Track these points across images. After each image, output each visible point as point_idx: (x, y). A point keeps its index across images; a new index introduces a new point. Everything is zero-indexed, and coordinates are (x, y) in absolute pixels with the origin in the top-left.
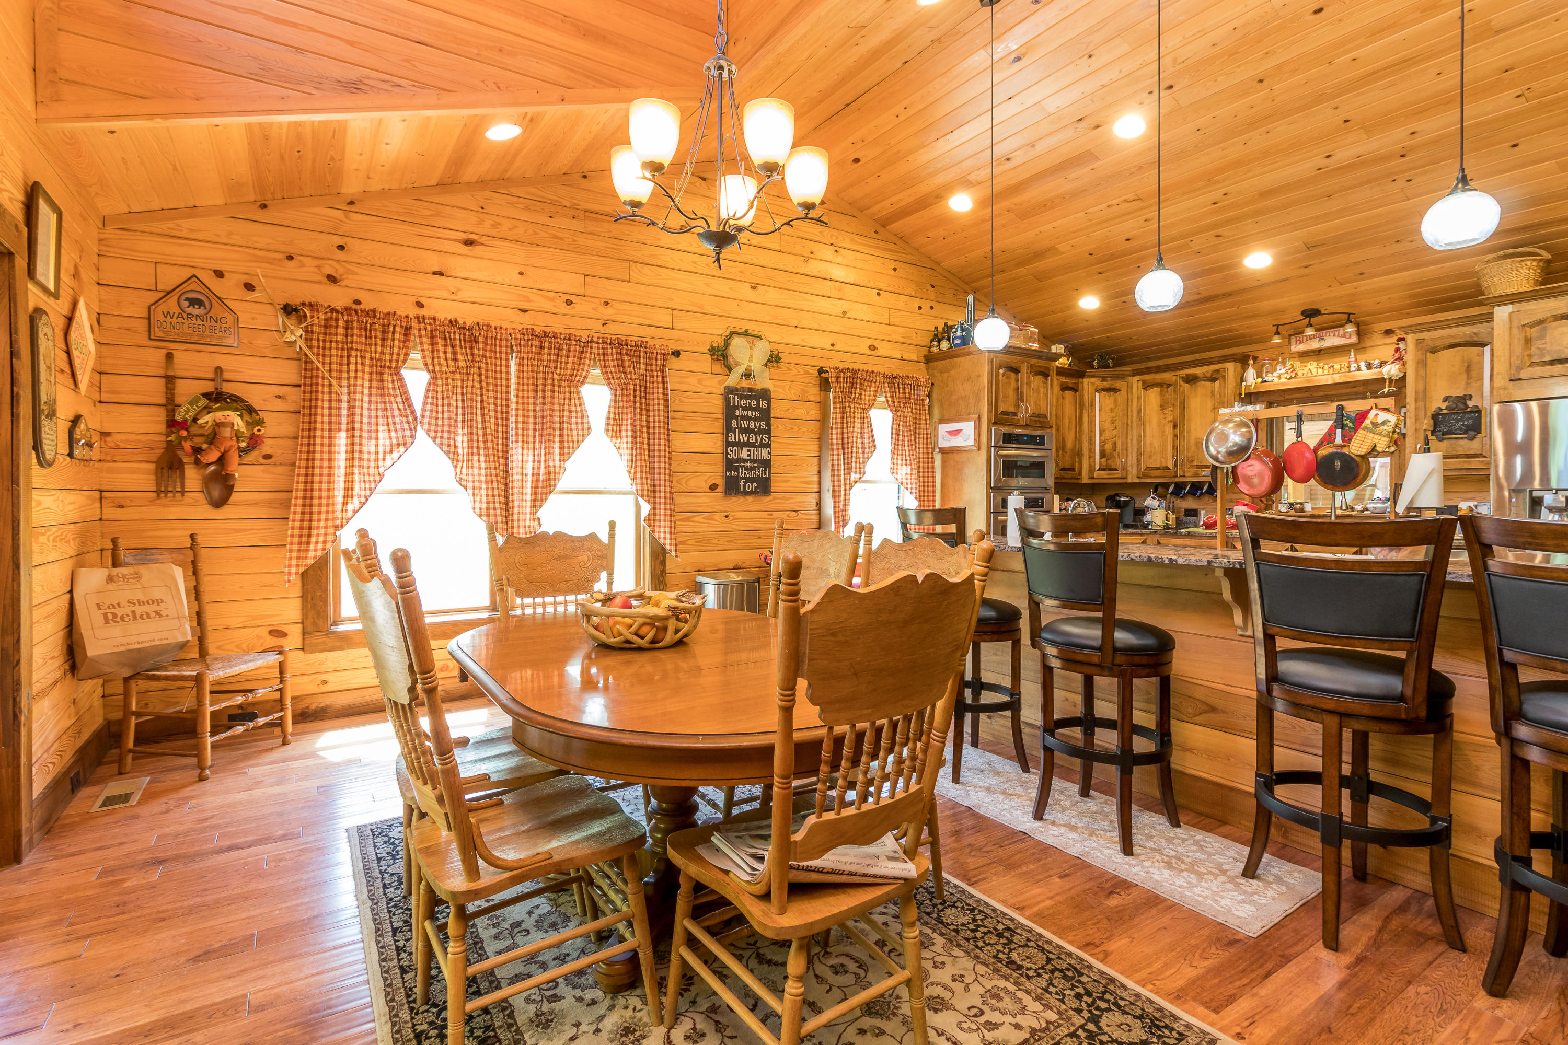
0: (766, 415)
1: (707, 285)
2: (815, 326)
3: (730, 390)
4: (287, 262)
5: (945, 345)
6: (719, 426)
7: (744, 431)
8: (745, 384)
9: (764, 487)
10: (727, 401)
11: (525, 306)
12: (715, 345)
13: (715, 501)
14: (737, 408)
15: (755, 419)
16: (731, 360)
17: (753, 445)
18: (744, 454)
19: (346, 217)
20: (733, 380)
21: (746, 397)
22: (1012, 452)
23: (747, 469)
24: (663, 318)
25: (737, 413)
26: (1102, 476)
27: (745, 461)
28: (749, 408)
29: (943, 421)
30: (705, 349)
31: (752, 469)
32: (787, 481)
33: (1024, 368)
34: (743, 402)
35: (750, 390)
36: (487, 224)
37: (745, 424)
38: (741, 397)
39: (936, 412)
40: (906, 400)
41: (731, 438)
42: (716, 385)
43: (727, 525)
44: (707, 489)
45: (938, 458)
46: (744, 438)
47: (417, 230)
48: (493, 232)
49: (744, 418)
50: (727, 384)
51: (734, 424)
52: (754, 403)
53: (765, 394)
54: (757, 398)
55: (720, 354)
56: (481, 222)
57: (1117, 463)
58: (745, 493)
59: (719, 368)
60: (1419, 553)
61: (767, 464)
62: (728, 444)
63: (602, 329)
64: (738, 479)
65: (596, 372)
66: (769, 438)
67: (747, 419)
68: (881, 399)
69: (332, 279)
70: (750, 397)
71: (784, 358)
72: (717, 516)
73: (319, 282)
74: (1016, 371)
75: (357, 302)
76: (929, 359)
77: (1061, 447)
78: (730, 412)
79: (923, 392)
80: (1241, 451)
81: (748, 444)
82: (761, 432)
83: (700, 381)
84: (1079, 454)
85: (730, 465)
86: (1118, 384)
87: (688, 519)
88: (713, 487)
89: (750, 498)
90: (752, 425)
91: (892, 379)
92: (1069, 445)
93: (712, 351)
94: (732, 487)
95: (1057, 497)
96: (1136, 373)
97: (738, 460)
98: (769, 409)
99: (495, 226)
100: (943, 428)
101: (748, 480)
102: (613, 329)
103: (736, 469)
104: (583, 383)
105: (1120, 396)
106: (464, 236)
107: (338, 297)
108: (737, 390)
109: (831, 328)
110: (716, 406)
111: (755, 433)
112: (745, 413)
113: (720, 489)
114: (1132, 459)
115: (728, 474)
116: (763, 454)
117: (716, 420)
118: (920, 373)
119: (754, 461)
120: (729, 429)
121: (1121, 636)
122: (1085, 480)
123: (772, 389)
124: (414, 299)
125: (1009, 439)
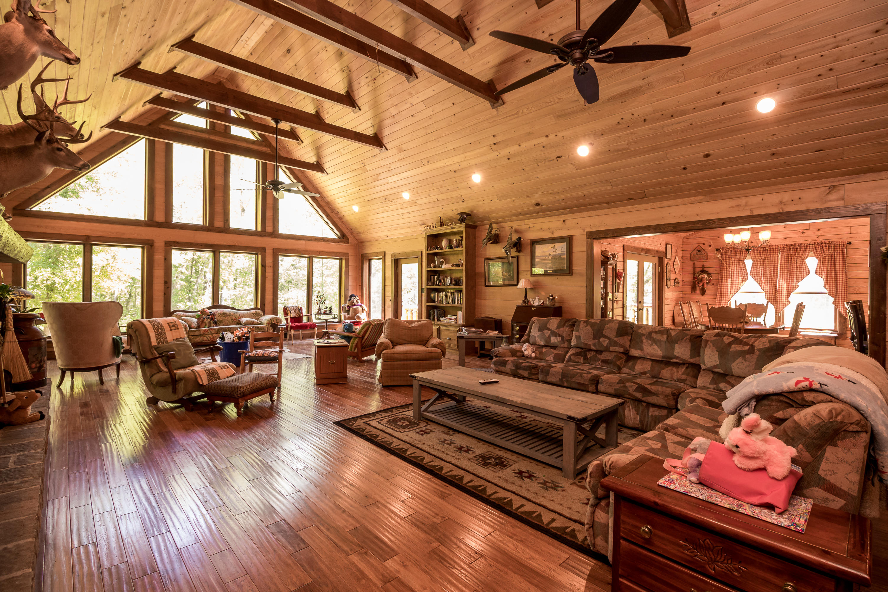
4: (718, 238)
11: (785, 236)
24: (846, 230)
63: (817, 239)
65: (811, 254)
102: (822, 238)
104: (806, 257)
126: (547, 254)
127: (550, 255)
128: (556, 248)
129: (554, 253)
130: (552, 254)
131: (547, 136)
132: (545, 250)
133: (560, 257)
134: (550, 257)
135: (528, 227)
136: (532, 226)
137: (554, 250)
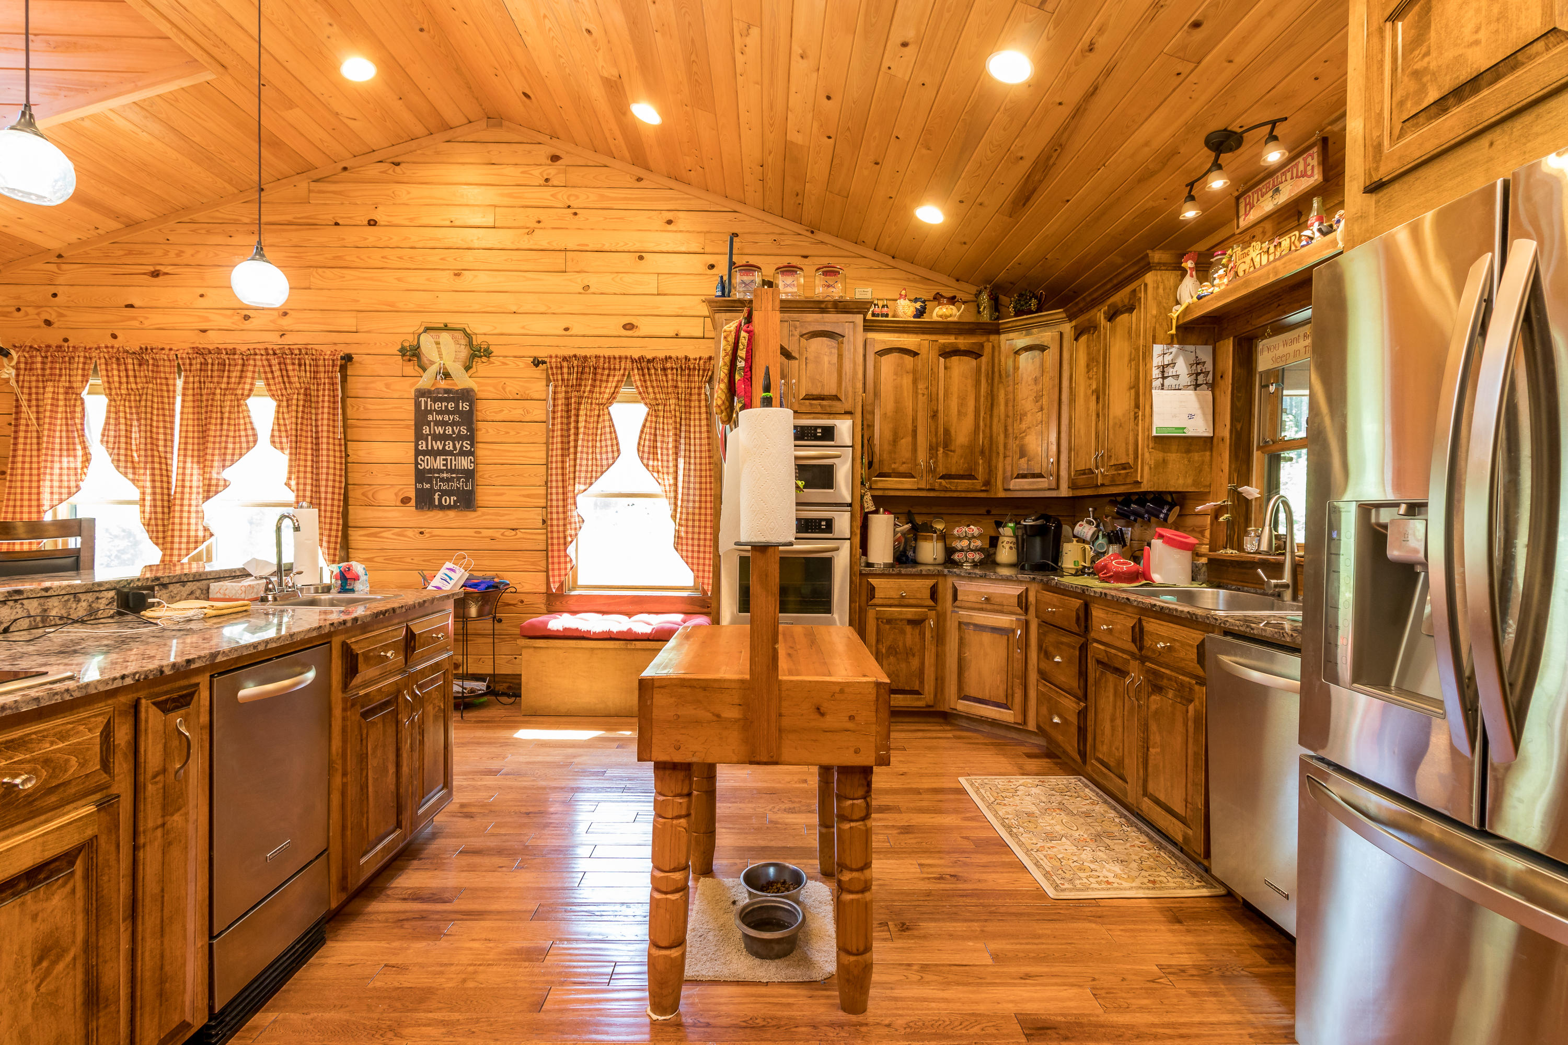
0: (468, 419)
1: (399, 279)
2: (543, 309)
3: (421, 393)
4: (16, 314)
6: (411, 434)
7: (436, 437)
8: (443, 384)
9: (466, 501)
10: (417, 405)
11: (204, 326)
12: (406, 344)
13: (410, 516)
14: (431, 412)
15: (454, 424)
16: (424, 360)
17: (450, 453)
18: (439, 463)
19: (59, 269)
20: (426, 381)
21: (441, 400)
23: (442, 480)
24: (348, 322)
25: (430, 418)
26: (1021, 486)
27: (440, 471)
28: (447, 412)
30: (395, 350)
31: (448, 480)
32: (501, 494)
34: (437, 406)
35: (447, 391)
36: (172, 254)
37: (440, 430)
38: (435, 400)
41: (422, 446)
42: (407, 389)
43: (421, 542)
44: (399, 503)
46: (438, 445)
47: (113, 270)
48: (177, 261)
49: (437, 423)
50: (419, 385)
51: (426, 430)
52: (451, 406)
53: (467, 395)
54: (456, 400)
55: (412, 354)
56: (166, 253)
57: (1042, 465)
58: (441, 507)
59: (410, 369)
61: (469, 475)
62: (418, 453)
63: (280, 341)
64: (431, 492)
65: (260, 384)
66: (472, 445)
67: (444, 424)
68: (628, 390)
69: (48, 323)
70: (447, 400)
71: (496, 350)
72: (410, 533)
73: (39, 327)
75: (66, 340)
77: (943, 443)
78: (421, 418)
79: (699, 377)
81: (443, 452)
82: (460, 438)
83: (388, 386)
84: (985, 452)
85: (421, 476)
87: (374, 535)
88: (405, 501)
89: (451, 514)
90: (449, 431)
91: (645, 364)
92: (961, 439)
93: (403, 351)
94: (424, 500)
97: (431, 471)
98: (471, 412)
99: (178, 255)
101: (444, 493)
102: (289, 339)
103: (429, 481)
104: (249, 396)
106: (151, 269)
107: (53, 337)
108: (429, 392)
109: (567, 309)
110: (408, 412)
111: (453, 440)
112: (440, 418)
113: (413, 502)
114: (1065, 458)
115: (419, 486)
116: (464, 463)
117: (408, 427)
119: (452, 471)
120: (419, 436)
122: (999, 492)
123: (476, 388)
124: (110, 332)
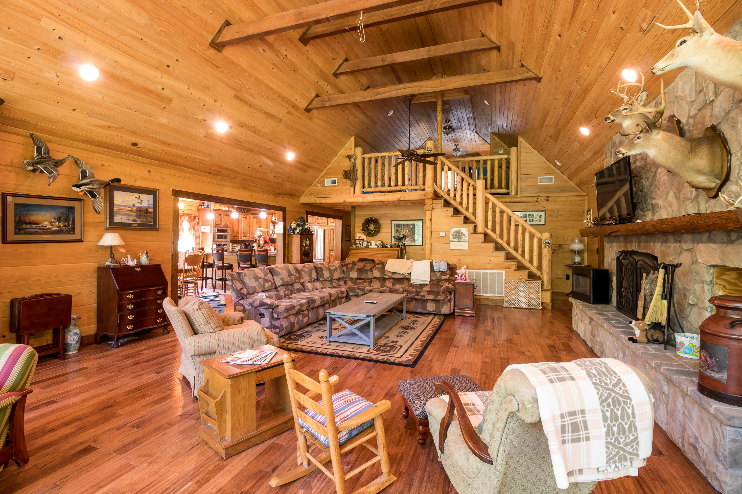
5: (203, 207)
22: (219, 234)
26: (243, 239)
29: (202, 225)
33: (222, 214)
39: (200, 223)
40: (192, 220)
45: (201, 234)
57: (247, 235)
60: (250, 253)
68: (186, 219)
74: (220, 215)
76: (198, 210)
77: (233, 231)
79: (197, 218)
80: (259, 236)
84: (238, 233)
86: (247, 216)
91: (189, 215)
92: (235, 231)
95: (231, 244)
96: (252, 214)
100: (202, 227)
105: (248, 219)
114: (250, 235)
118: (196, 213)
121: (225, 265)
122: (239, 239)
125: (218, 230)
126: (131, 204)
127: (134, 205)
128: (141, 199)
129: (139, 205)
130: (137, 205)
131: (215, 101)
132: (127, 199)
133: (147, 209)
134: (135, 209)
135: (100, 163)
136: (105, 164)
137: (139, 201)
